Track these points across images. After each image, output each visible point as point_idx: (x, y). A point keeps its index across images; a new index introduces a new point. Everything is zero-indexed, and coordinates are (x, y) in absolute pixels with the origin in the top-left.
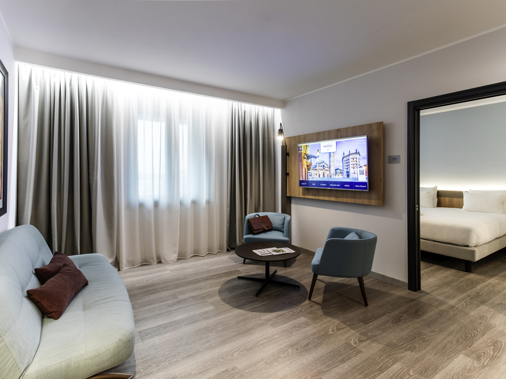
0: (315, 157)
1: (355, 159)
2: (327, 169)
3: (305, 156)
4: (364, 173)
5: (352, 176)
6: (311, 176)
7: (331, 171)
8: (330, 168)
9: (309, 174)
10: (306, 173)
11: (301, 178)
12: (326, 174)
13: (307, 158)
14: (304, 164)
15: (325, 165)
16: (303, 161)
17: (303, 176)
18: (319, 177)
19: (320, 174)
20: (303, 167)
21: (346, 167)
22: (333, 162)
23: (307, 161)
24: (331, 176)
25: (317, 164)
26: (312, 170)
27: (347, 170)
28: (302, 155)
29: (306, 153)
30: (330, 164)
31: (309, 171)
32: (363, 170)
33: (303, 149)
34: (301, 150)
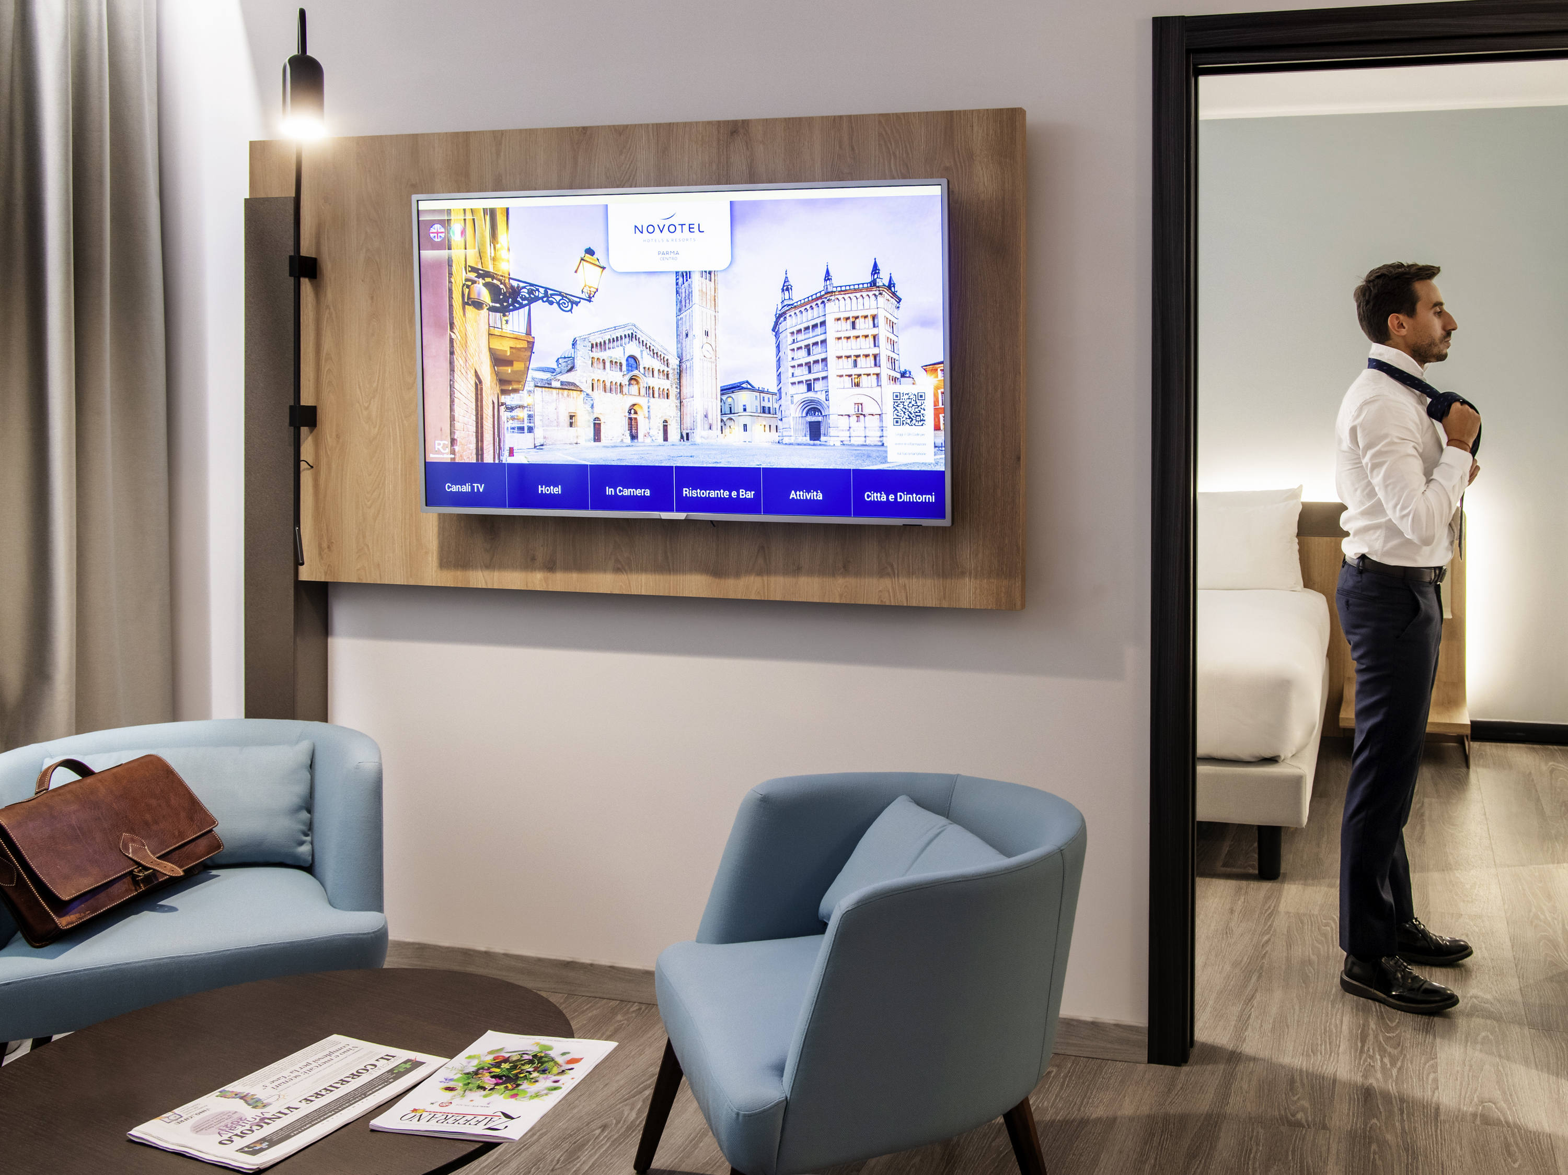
0: (567, 302)
1: (864, 327)
2: (658, 383)
3: (475, 285)
4: (922, 411)
5: (840, 434)
6: (531, 430)
7: (687, 400)
8: (684, 375)
9: (513, 418)
10: (488, 411)
11: (440, 447)
12: (649, 418)
13: (498, 305)
14: (464, 346)
15: (642, 355)
16: (455, 321)
17: (454, 433)
18: (597, 437)
19: (602, 422)
20: (456, 363)
21: (803, 374)
22: (709, 338)
23: (495, 323)
24: (687, 434)
25: (578, 346)
26: (540, 389)
27: (811, 395)
28: (450, 282)
29: (490, 269)
30: (682, 349)
31: (512, 395)
32: (921, 397)
33: (463, 233)
34: (439, 240)
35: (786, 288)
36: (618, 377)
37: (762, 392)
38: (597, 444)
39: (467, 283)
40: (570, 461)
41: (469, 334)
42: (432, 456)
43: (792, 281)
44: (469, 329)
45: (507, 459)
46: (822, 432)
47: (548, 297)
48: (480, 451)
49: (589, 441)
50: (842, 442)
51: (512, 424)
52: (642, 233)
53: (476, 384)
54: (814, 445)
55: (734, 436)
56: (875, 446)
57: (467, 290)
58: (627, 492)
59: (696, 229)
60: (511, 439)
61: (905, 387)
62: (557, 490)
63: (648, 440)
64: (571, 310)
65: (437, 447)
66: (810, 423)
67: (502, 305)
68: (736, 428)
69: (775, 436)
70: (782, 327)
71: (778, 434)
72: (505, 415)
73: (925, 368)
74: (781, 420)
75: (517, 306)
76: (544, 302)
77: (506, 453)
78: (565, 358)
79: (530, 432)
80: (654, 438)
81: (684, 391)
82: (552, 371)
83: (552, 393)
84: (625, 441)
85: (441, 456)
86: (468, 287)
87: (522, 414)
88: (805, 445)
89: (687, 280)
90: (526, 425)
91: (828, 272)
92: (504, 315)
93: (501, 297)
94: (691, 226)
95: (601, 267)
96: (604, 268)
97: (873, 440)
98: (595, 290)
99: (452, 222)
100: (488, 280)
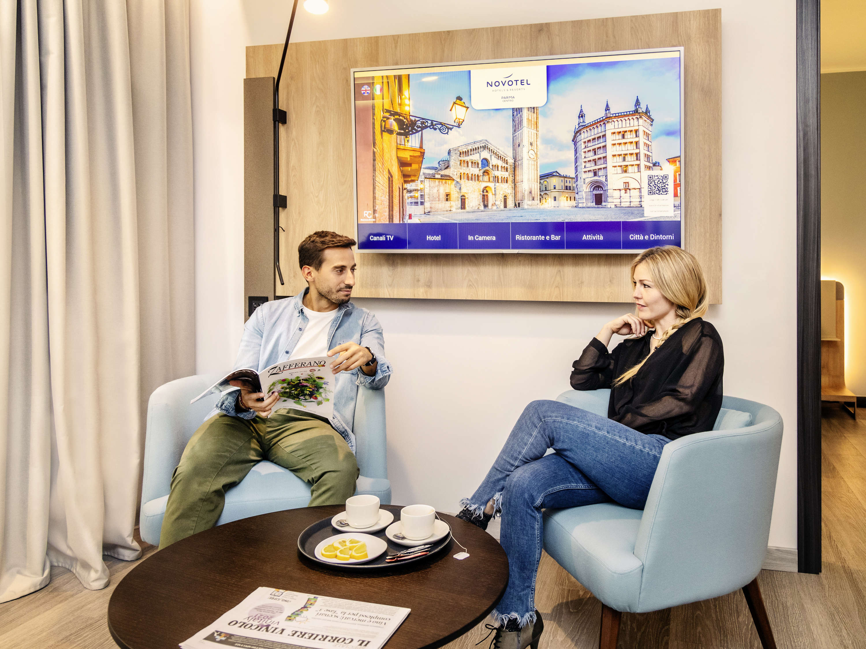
0: (445, 128)
1: (630, 137)
2: (500, 174)
3: (389, 120)
4: (666, 186)
5: (615, 201)
6: (422, 203)
7: (519, 183)
8: (517, 169)
9: (411, 197)
10: (396, 193)
11: (367, 215)
12: (495, 194)
13: (402, 131)
14: (382, 156)
15: (491, 157)
16: (376, 142)
17: (375, 206)
18: (463, 206)
19: (466, 197)
20: (377, 166)
21: (592, 166)
22: (533, 147)
23: (401, 141)
24: (519, 204)
25: (452, 154)
26: (428, 180)
27: (596, 178)
28: (374, 119)
29: (398, 110)
30: (516, 154)
31: (411, 184)
32: (666, 177)
33: (382, 90)
34: (367, 94)
35: (581, 115)
36: (476, 171)
37: (566, 177)
38: (463, 210)
39: (384, 119)
40: (446, 221)
41: (385, 149)
42: (361, 220)
43: (585, 112)
44: (385, 146)
45: (407, 221)
46: (603, 199)
47: (433, 125)
48: (391, 217)
49: (458, 209)
50: (615, 205)
51: (410, 200)
52: (492, 86)
53: (389, 178)
54: (598, 208)
55: (549, 204)
56: (637, 207)
57: (384, 123)
58: (481, 238)
59: (525, 83)
60: (410, 209)
61: (656, 172)
62: (438, 238)
63: (495, 208)
64: (447, 133)
65: (365, 215)
66: (596, 195)
67: (405, 131)
68: (550, 199)
69: (573, 203)
70: (578, 139)
71: (575, 202)
72: (406, 195)
73: (668, 160)
74: (577, 193)
75: (414, 131)
76: (430, 128)
77: (407, 217)
78: (443, 161)
79: (422, 205)
80: (498, 206)
81: (518, 178)
82: (435, 169)
83: (435, 182)
84: (480, 208)
85: (368, 220)
86: (384, 121)
87: (418, 194)
88: (592, 208)
89: (519, 113)
90: (419, 200)
91: (607, 105)
92: (406, 137)
93: (405, 126)
94: (522, 81)
95: (466, 107)
96: (468, 108)
97: (635, 202)
98: (462, 121)
99: (375, 84)
100: (397, 117)
